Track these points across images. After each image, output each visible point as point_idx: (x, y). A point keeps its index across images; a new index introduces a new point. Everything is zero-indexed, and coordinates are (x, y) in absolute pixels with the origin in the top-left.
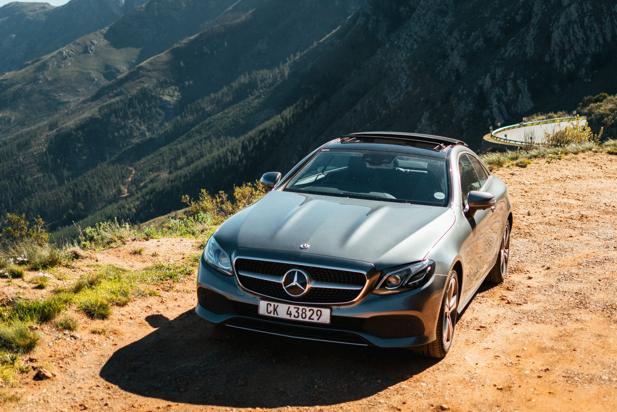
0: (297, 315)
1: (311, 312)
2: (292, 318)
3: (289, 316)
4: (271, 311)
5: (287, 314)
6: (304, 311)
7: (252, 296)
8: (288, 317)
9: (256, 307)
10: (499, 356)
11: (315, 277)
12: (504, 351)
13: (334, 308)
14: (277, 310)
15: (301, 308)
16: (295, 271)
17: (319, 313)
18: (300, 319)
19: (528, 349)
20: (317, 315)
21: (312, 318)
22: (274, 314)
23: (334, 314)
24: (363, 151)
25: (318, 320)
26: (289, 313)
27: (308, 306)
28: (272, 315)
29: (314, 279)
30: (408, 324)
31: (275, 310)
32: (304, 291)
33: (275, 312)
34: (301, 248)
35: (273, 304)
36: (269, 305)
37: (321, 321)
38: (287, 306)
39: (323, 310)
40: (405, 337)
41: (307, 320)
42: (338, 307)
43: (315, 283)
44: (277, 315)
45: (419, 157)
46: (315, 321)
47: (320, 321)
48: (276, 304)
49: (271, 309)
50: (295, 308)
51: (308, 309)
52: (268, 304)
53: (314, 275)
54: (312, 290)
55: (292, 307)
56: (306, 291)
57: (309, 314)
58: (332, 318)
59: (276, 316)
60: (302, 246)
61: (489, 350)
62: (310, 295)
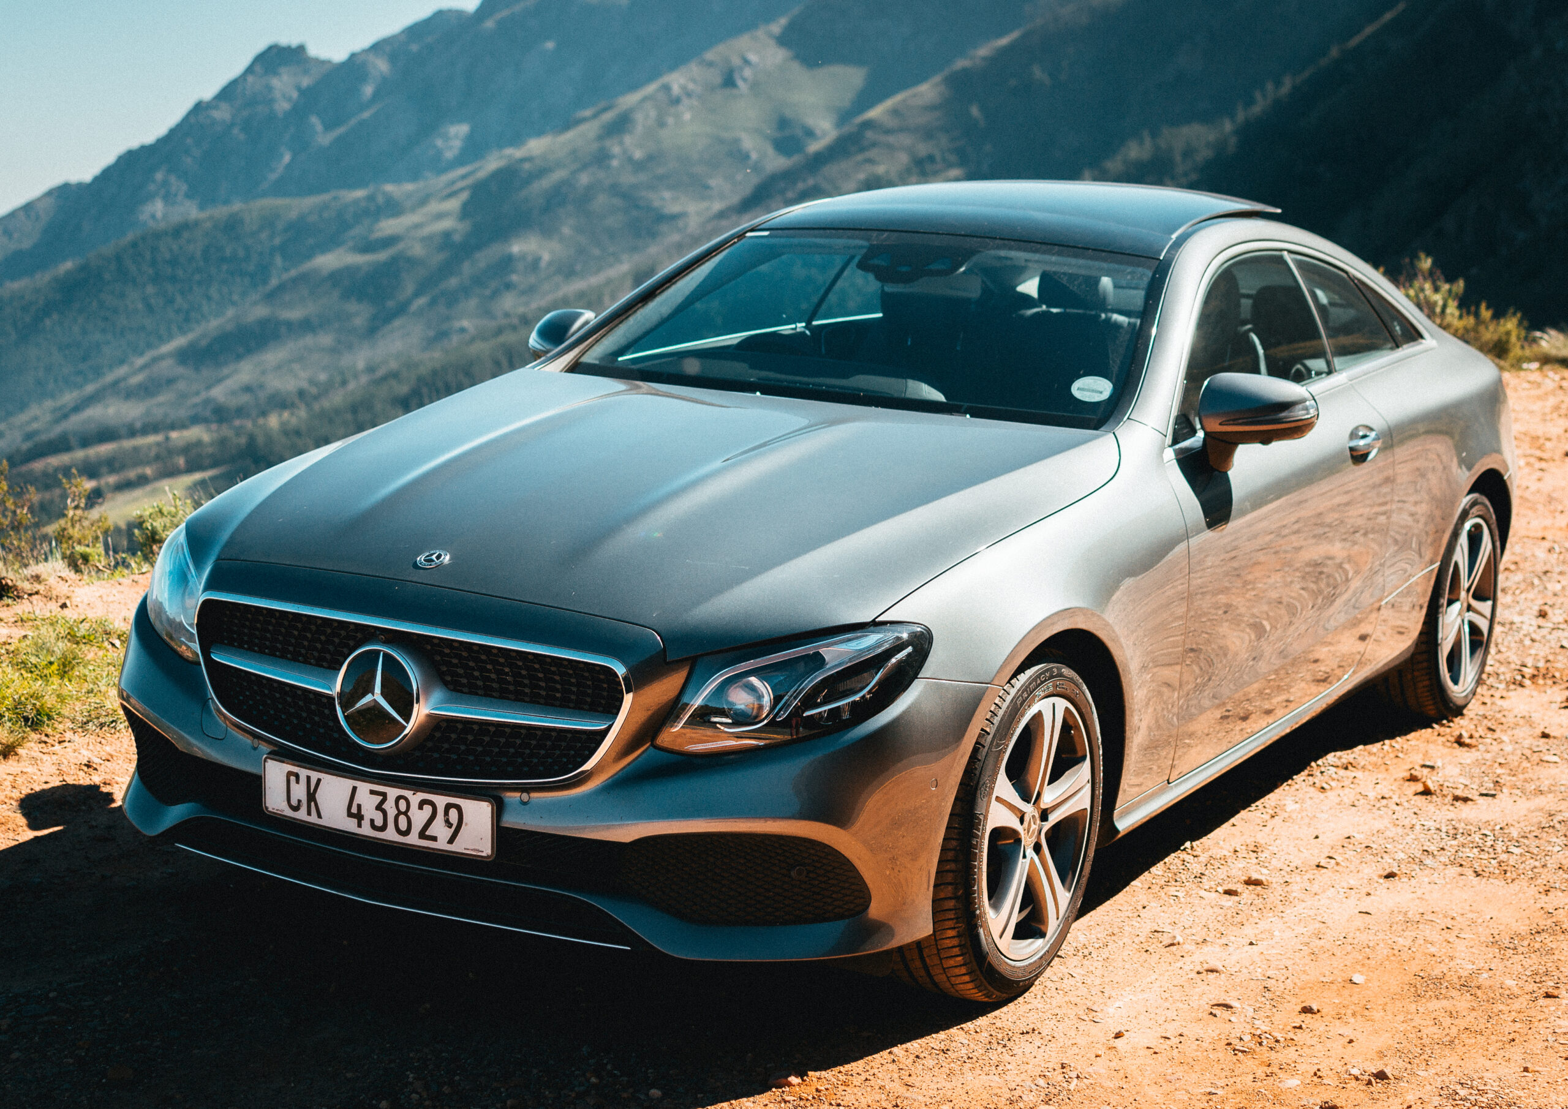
0: (379, 822)
1: (428, 809)
2: (366, 830)
3: (356, 821)
4: (299, 801)
5: (350, 814)
6: (403, 805)
7: (248, 740)
8: (350, 825)
9: (255, 784)
10: (1228, 1007)
11: (449, 678)
12: (1270, 983)
13: (512, 797)
14: (317, 796)
15: (393, 793)
16: (378, 652)
17: (453, 814)
18: (390, 835)
19: (1368, 980)
20: (450, 825)
21: (427, 833)
22: (309, 813)
23: (511, 820)
24: (875, 234)
25: (451, 841)
26: (354, 810)
27: (417, 786)
28: (302, 815)
29: (446, 684)
30: (793, 874)
31: (311, 797)
32: (405, 727)
33: (313, 804)
34: (415, 566)
35: (303, 773)
36: (293, 778)
37: (460, 846)
38: (348, 783)
39: (468, 805)
40: (785, 923)
41: (413, 839)
42: (525, 796)
43: (448, 701)
44: (319, 816)
45: (1059, 254)
46: (442, 844)
47: (458, 847)
48: (315, 775)
49: (299, 792)
50: (372, 792)
51: (415, 798)
52: (290, 774)
53: (444, 669)
54: (437, 726)
55: (364, 788)
56: (410, 727)
57: (419, 817)
58: (502, 835)
59: (313, 819)
60: (421, 559)
61: (1212, 976)
62: (430, 744)
